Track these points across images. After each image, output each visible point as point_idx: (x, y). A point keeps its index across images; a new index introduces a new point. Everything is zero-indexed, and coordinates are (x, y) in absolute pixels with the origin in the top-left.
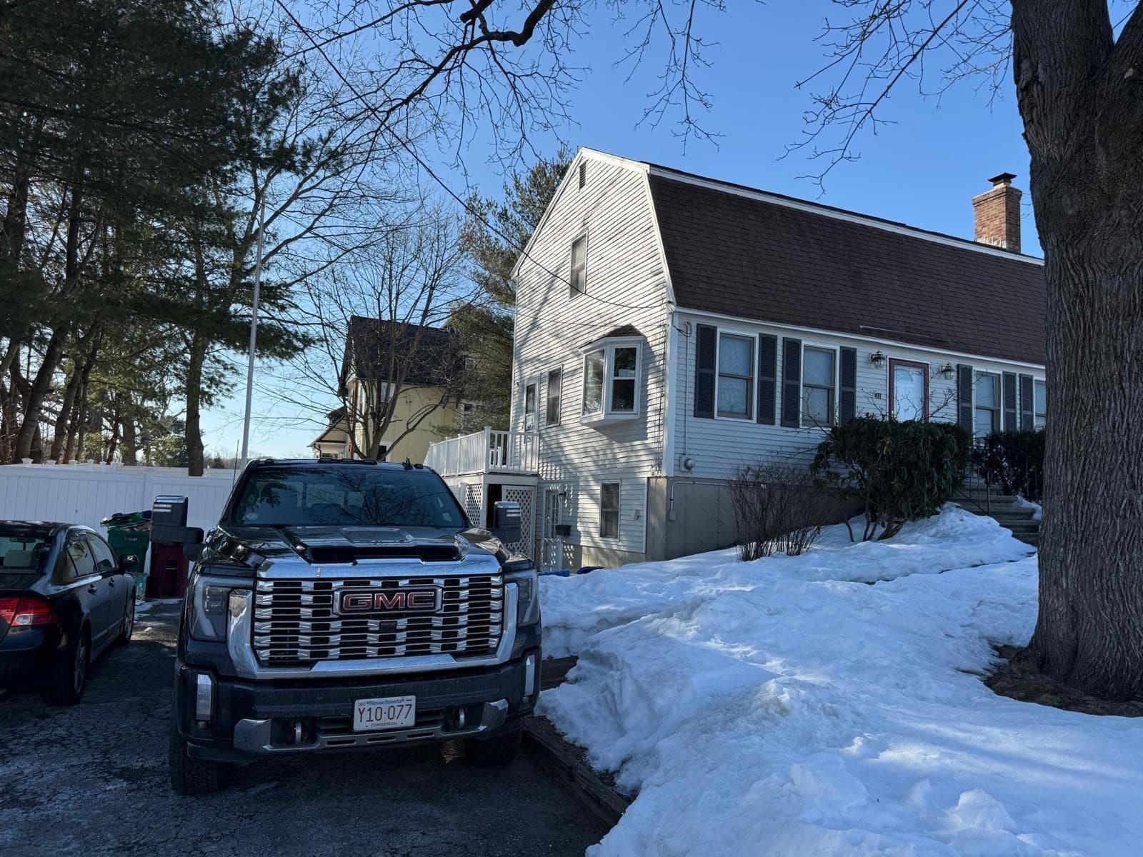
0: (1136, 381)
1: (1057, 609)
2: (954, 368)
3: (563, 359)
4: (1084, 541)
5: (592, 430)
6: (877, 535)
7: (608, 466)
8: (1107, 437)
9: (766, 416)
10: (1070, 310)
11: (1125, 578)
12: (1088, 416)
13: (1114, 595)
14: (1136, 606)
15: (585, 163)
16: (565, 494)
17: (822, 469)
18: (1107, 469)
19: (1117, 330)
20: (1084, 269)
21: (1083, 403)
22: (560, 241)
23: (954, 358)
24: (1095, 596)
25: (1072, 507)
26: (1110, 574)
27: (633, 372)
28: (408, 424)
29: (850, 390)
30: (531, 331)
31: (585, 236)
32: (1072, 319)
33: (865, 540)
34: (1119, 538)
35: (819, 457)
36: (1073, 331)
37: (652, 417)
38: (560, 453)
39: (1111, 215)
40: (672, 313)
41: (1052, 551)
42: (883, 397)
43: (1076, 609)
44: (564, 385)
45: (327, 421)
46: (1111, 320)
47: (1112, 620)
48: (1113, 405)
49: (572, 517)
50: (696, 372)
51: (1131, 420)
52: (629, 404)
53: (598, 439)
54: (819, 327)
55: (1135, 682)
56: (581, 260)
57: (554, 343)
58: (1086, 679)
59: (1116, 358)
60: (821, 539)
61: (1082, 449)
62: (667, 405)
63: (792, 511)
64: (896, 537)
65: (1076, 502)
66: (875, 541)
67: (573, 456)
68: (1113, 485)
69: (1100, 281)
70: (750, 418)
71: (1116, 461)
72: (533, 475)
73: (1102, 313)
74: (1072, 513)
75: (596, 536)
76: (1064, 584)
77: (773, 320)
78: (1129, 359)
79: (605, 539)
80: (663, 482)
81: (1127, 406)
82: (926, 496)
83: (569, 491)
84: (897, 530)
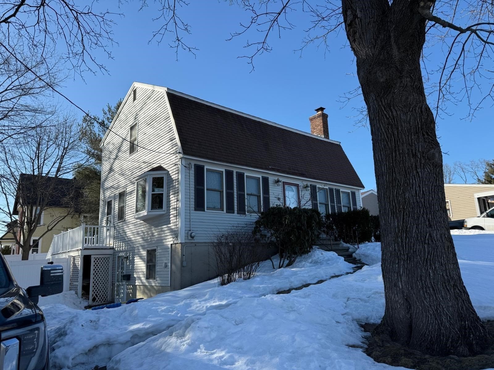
0: (424, 168)
1: (398, 301)
2: (309, 186)
3: (126, 186)
4: (409, 259)
5: (142, 222)
6: (285, 265)
7: (150, 240)
8: (413, 200)
9: (230, 209)
10: (386, 132)
11: (434, 279)
12: (402, 188)
13: (430, 290)
14: (442, 296)
15: (136, 89)
16: (127, 257)
17: (258, 234)
18: (416, 217)
19: (412, 141)
20: (391, 110)
21: (398, 181)
22: (124, 127)
23: (309, 181)
24: (420, 291)
25: (400, 240)
26: (426, 278)
27: (161, 189)
28: (48, 227)
29: (267, 196)
30: (109, 173)
31: (136, 124)
32: (388, 137)
33: (280, 267)
34: (428, 256)
35: (256, 228)
36: (389, 143)
37: (173, 212)
38: (125, 236)
39: (402, 82)
40: (181, 158)
41: (391, 267)
42: (281, 199)
43: (409, 300)
44: (127, 199)
45: (6, 229)
46: (408, 136)
47: (430, 306)
48: (414, 181)
49: (131, 269)
50: (195, 188)
51: (424, 189)
52: (161, 207)
53: (145, 226)
54: (252, 167)
55: (449, 343)
56: (135, 136)
57: (121, 179)
58: (421, 343)
59: (413, 156)
60: (259, 269)
61: (401, 207)
62: (180, 205)
63: (245, 256)
64: (294, 264)
65: (402, 237)
66: (284, 268)
67: (131, 237)
68: (420, 226)
69: (400, 116)
70: (223, 210)
71: (420, 212)
72: (110, 249)
73: (403, 132)
74: (400, 244)
75: (143, 279)
76: (401, 286)
77: (231, 163)
78: (419, 156)
79: (149, 280)
80: (179, 247)
81: (421, 182)
82: (306, 243)
83: (129, 255)
84: (294, 261)
